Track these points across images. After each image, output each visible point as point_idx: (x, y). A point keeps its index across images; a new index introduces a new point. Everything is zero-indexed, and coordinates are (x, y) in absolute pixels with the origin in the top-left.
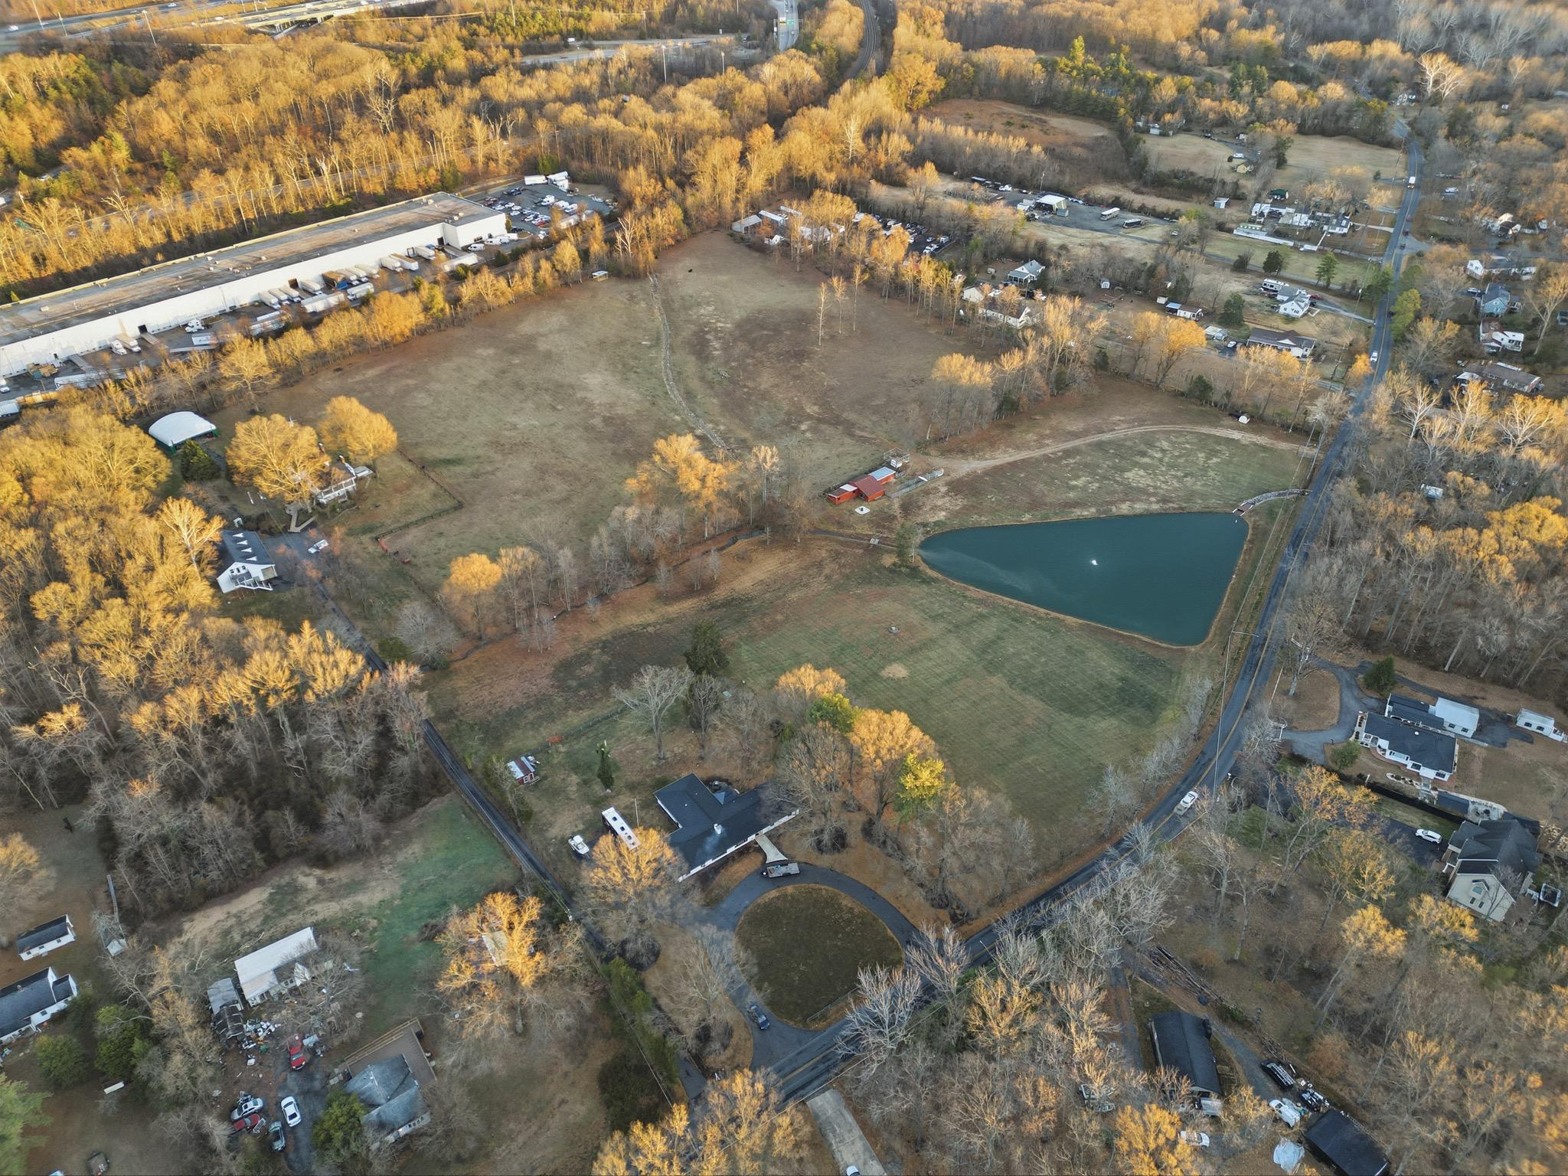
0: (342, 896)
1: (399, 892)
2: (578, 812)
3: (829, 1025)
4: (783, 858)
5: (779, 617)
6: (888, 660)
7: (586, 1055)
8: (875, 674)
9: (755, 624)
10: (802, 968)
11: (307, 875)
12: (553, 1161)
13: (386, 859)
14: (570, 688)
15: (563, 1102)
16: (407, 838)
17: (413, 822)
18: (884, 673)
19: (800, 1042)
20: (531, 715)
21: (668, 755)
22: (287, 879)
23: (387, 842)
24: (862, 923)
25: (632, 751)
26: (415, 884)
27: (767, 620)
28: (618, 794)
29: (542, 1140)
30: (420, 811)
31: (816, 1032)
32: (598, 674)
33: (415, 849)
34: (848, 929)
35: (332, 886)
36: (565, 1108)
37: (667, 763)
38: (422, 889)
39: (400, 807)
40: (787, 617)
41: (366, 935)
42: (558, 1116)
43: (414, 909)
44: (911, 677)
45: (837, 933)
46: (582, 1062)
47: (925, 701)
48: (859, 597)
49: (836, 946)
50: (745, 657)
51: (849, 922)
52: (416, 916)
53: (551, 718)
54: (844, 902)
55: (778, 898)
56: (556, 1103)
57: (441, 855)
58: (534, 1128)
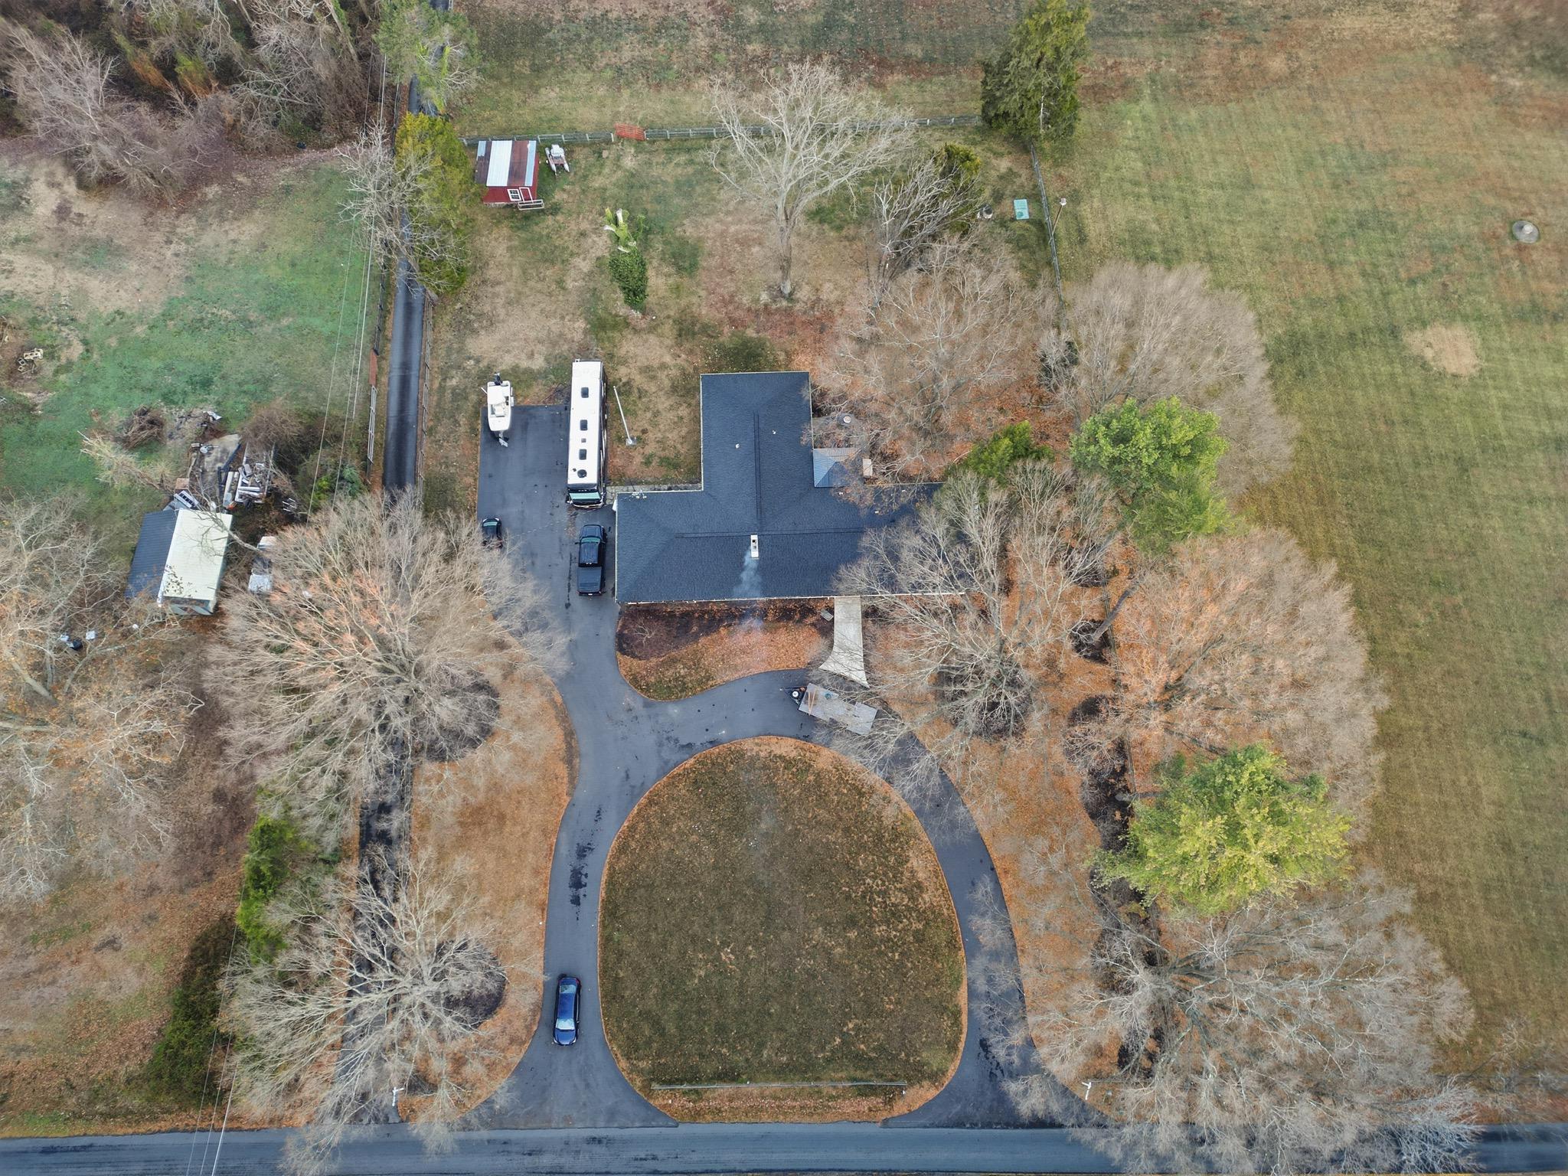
0: (72, 263)
1: (157, 310)
2: (554, 325)
3: (696, 1116)
4: (860, 676)
5: (1277, 64)
6: (1451, 310)
7: (209, 875)
8: (1394, 332)
9: (1211, 55)
10: (727, 955)
11: (53, 185)
12: (19, 1051)
13: (187, 226)
14: (739, 23)
15: (111, 944)
16: (250, 200)
17: (281, 173)
18: (1415, 341)
19: (612, 1115)
20: (630, 49)
21: (804, 294)
22: (18, 173)
23: (213, 191)
24: (919, 936)
25: (745, 242)
26: (191, 312)
27: (1244, 59)
28: (652, 329)
29: (28, 996)
30: (309, 155)
31: (654, 1116)
32: (810, 19)
33: (246, 231)
34: (879, 931)
35: (74, 231)
36: (108, 959)
37: (788, 312)
38: (195, 327)
39: (260, 130)
40: (1293, 75)
41: (49, 369)
42: (84, 966)
43: (155, 363)
44: (1476, 383)
45: (851, 922)
46: (194, 883)
47: (1464, 466)
48: (1504, 100)
49: (828, 952)
50: (1127, 132)
51: (894, 914)
52: (147, 378)
53: (656, 75)
54: (915, 863)
55: (789, 763)
56: (98, 937)
57: (275, 273)
58: (31, 963)
